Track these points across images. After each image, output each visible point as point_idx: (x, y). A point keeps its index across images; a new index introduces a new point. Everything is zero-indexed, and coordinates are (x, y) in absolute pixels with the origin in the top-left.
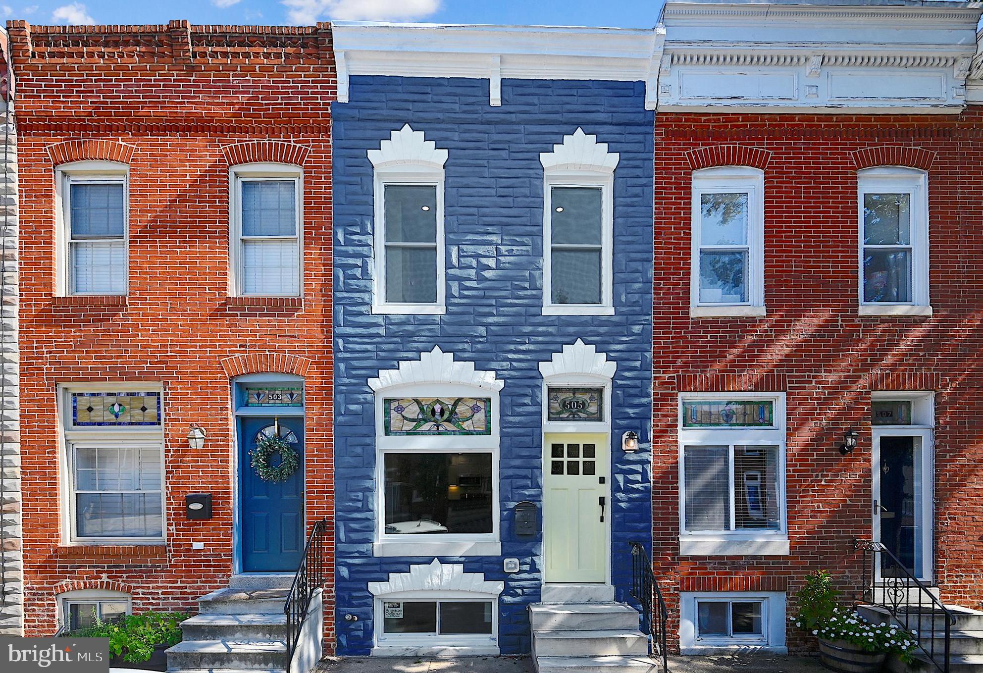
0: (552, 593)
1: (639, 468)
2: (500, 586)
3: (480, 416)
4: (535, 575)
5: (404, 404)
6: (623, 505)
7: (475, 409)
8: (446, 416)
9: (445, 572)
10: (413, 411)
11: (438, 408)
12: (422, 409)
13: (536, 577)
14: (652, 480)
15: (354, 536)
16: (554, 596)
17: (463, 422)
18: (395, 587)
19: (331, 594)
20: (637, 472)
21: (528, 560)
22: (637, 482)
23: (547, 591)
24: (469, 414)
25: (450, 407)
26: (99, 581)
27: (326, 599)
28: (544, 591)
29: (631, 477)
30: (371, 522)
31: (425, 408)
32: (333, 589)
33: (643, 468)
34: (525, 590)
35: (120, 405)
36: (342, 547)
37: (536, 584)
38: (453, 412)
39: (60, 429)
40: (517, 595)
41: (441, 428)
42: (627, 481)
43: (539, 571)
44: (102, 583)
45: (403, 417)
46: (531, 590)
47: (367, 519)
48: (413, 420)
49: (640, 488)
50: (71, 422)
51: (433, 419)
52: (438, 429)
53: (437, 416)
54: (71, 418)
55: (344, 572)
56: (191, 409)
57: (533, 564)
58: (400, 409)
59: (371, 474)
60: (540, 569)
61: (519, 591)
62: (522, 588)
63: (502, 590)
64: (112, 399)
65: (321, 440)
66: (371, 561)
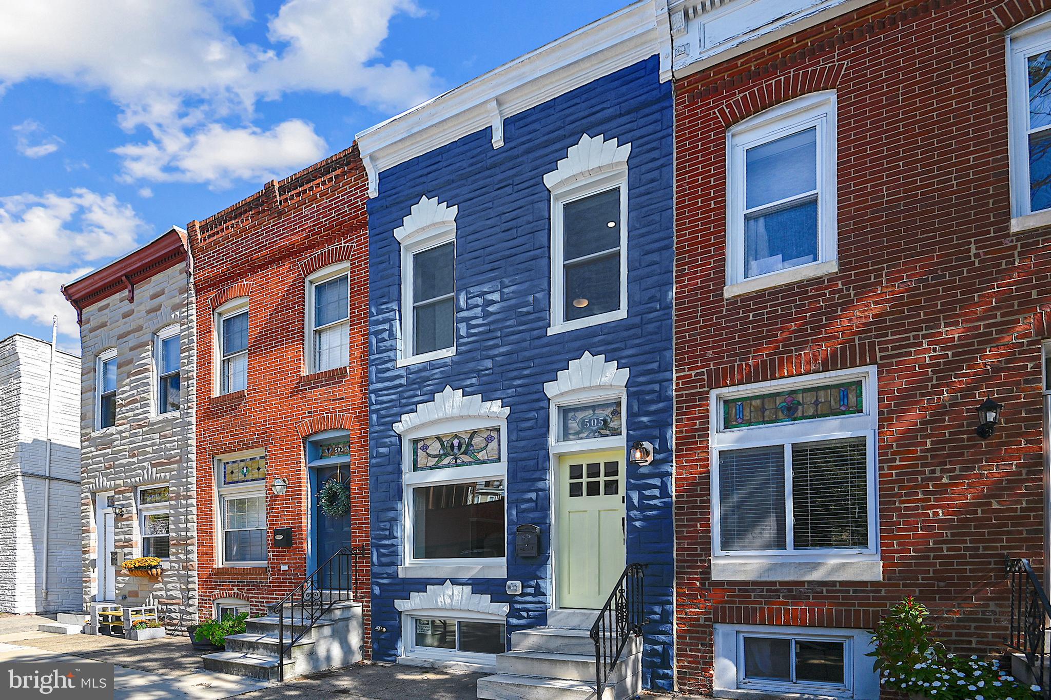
0: (558, 617)
1: (657, 481)
2: (506, 608)
3: (494, 445)
4: (541, 598)
5: (428, 443)
6: (637, 524)
7: (489, 440)
8: (463, 450)
9: (456, 592)
10: (435, 448)
11: (456, 442)
12: (442, 445)
13: (541, 600)
14: (674, 494)
15: (384, 560)
16: (560, 621)
17: (478, 453)
18: (415, 603)
19: (369, 609)
20: (655, 487)
21: (533, 583)
22: (655, 497)
23: (554, 615)
24: (483, 445)
25: (467, 440)
26: (233, 592)
27: (366, 613)
28: (550, 614)
29: (647, 493)
30: (396, 547)
31: (445, 443)
32: (370, 605)
33: (662, 482)
34: (530, 613)
35: (247, 468)
36: (376, 569)
37: (541, 607)
38: (469, 444)
39: (215, 488)
40: (523, 618)
41: (458, 461)
42: (642, 497)
43: (545, 595)
44: (234, 593)
45: (427, 454)
46: (536, 613)
47: (393, 545)
48: (435, 456)
49: (659, 504)
50: (223, 483)
51: (452, 453)
52: (456, 462)
53: (456, 451)
54: (222, 479)
55: (377, 590)
56: (280, 465)
57: (538, 587)
58: (425, 448)
59: (395, 506)
60: (545, 592)
61: (525, 614)
62: (527, 610)
63: (508, 611)
64: (242, 464)
65: (360, 480)
66: (396, 581)
